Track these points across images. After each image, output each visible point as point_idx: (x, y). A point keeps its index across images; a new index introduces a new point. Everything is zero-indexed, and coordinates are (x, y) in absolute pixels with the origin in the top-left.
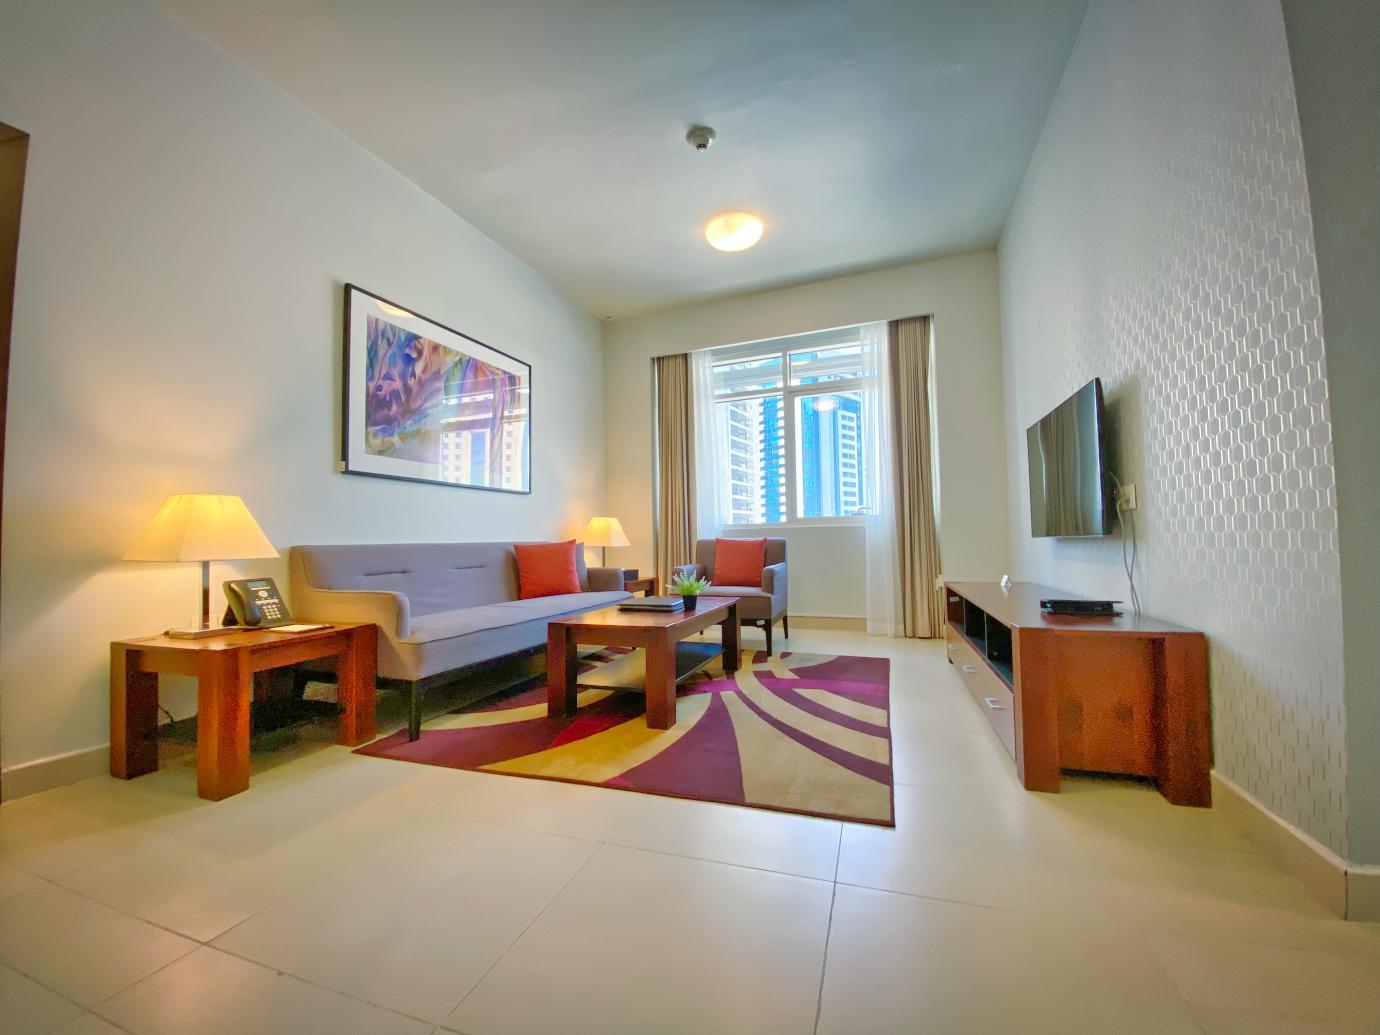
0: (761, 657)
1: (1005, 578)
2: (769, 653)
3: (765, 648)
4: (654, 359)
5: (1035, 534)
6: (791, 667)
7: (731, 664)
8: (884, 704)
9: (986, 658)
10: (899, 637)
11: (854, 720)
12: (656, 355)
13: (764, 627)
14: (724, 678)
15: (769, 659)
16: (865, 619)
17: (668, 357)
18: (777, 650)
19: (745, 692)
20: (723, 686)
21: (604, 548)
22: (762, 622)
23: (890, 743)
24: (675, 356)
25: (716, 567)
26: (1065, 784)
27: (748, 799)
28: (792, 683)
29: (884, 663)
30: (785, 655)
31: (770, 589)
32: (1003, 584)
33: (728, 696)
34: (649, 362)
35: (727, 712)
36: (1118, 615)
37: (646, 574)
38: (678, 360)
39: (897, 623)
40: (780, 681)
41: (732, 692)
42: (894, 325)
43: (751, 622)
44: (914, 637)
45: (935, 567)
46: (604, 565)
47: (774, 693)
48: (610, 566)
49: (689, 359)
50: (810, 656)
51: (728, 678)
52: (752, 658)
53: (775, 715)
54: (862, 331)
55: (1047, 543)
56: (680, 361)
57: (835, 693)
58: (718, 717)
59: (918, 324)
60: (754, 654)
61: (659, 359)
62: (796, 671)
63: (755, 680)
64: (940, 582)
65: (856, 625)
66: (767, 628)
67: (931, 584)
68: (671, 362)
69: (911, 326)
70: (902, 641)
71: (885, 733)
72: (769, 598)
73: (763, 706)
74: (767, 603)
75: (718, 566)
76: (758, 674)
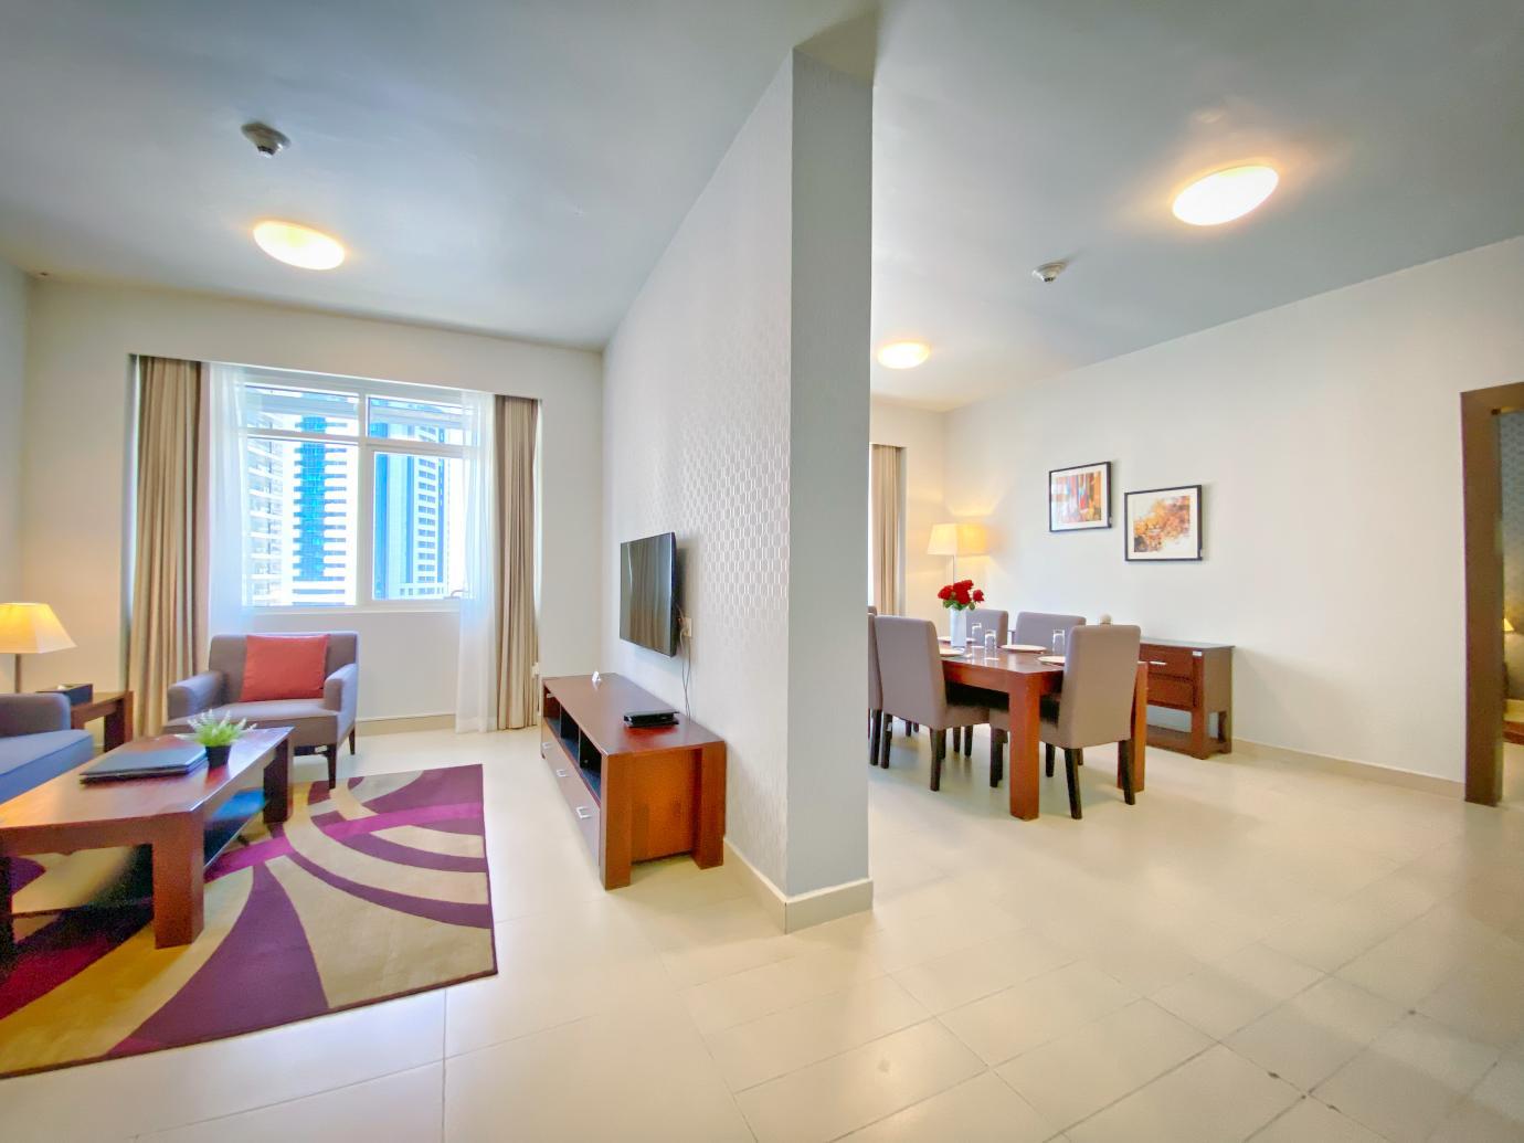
0: (319, 792)
1: (596, 674)
2: (332, 783)
3: (325, 777)
4: (133, 357)
5: (622, 636)
6: (363, 801)
7: (276, 811)
8: (479, 829)
9: (578, 765)
10: (491, 731)
11: (447, 858)
12: (139, 352)
13: (324, 753)
14: (268, 837)
15: (333, 792)
16: (454, 715)
17: (164, 360)
18: (342, 775)
19: (304, 852)
20: (269, 853)
21: (18, 658)
22: (324, 748)
23: (488, 876)
24: (178, 362)
25: (247, 674)
26: (636, 873)
27: (332, 1004)
28: (371, 824)
29: (475, 772)
30: (354, 783)
31: (336, 703)
32: (594, 680)
33: (278, 865)
34: (125, 360)
35: (281, 889)
36: (677, 723)
37: (107, 687)
38: (183, 367)
39: (489, 715)
40: (352, 823)
41: (284, 857)
42: (501, 401)
43: (306, 750)
44: (507, 728)
45: (533, 656)
46: (18, 689)
47: (345, 844)
48: (30, 689)
49: (203, 371)
50: (388, 778)
51: (274, 837)
52: (306, 796)
53: (351, 877)
54: (464, 396)
55: (630, 647)
56: (189, 372)
57: (423, 825)
58: (269, 903)
59: (526, 406)
60: (309, 788)
61: (144, 359)
62: (371, 805)
63: (315, 831)
64: (535, 670)
65: (443, 723)
66: (331, 753)
67: (527, 671)
68: (170, 369)
69: (518, 406)
70: (493, 735)
71: (480, 865)
72: (335, 717)
73: (334, 868)
74: (332, 723)
75: (250, 672)
76: (317, 820)
